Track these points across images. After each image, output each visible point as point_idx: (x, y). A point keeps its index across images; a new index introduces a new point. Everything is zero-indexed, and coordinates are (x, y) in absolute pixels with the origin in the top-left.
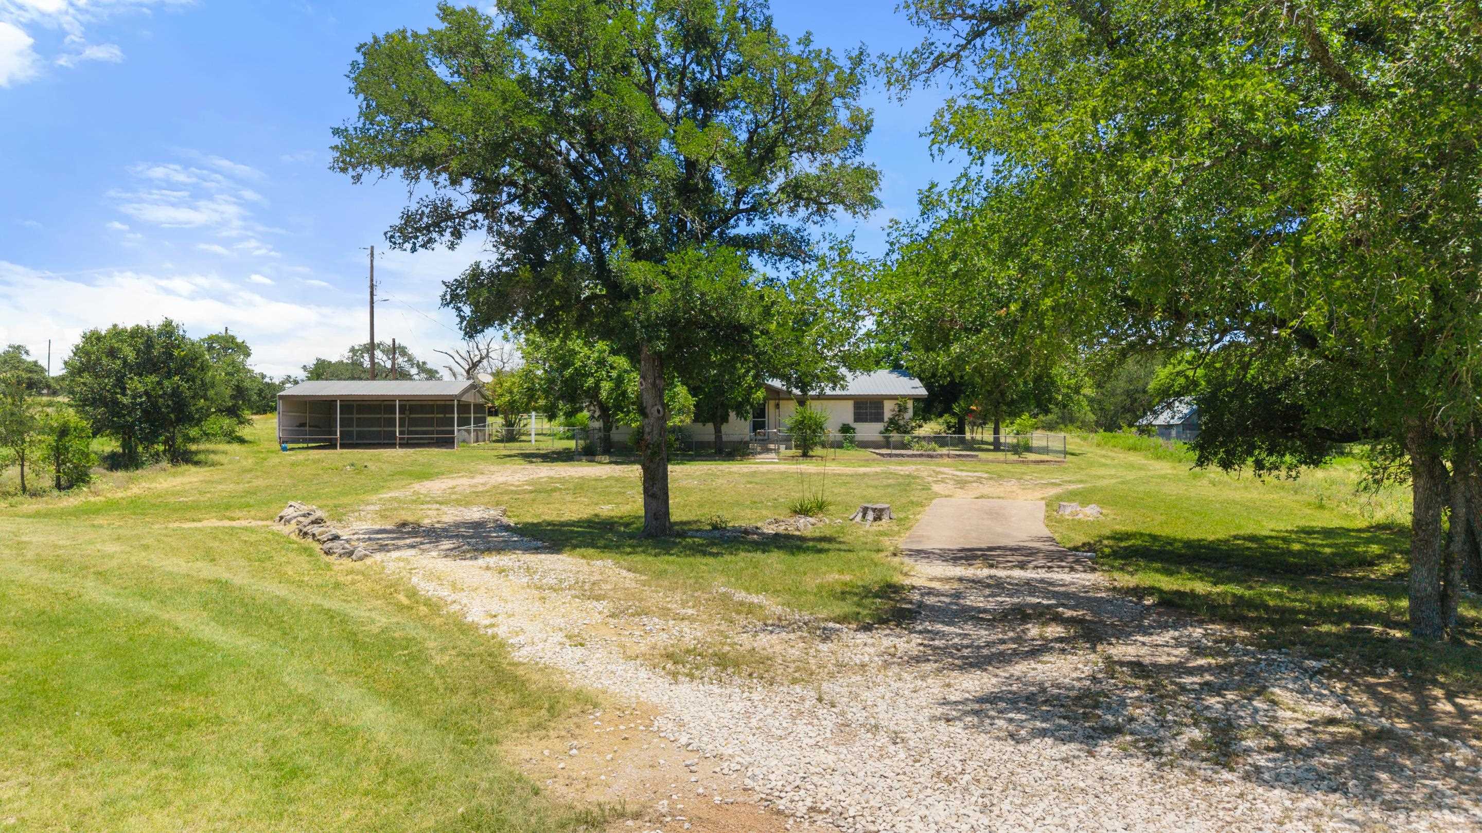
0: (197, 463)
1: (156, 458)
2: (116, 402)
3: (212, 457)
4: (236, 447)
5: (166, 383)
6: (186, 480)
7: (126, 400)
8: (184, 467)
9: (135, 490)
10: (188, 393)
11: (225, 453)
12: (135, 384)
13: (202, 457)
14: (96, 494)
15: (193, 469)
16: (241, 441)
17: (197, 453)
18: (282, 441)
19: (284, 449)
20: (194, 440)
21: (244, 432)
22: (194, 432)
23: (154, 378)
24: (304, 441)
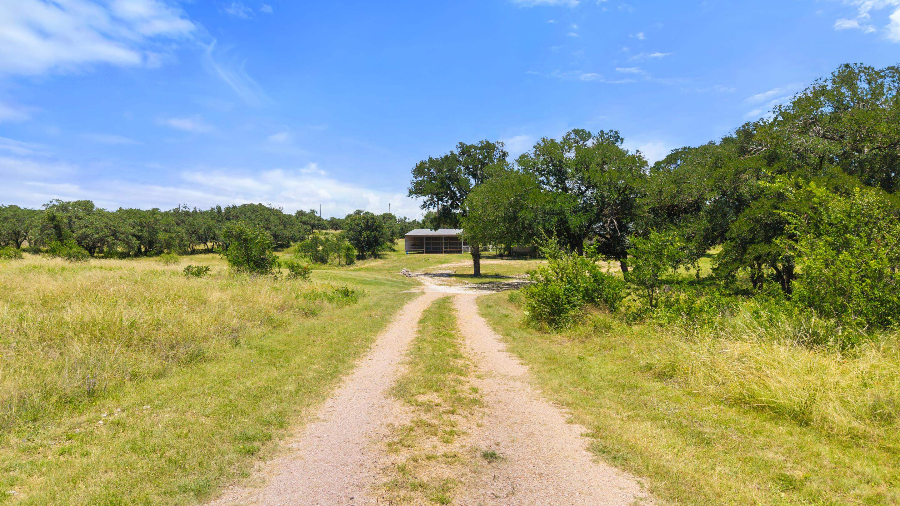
0: (381, 258)
1: (370, 256)
2: (359, 239)
3: (385, 256)
4: (392, 253)
5: (372, 233)
6: (378, 263)
7: (362, 239)
8: (378, 259)
9: (366, 265)
10: (378, 236)
11: (389, 255)
12: (365, 234)
13: (382, 256)
14: (357, 266)
15: (380, 260)
16: (394, 251)
17: (381, 255)
18: (407, 251)
19: (407, 254)
20: (380, 251)
21: (395, 248)
22: (380, 248)
23: (369, 232)
24: (414, 251)
